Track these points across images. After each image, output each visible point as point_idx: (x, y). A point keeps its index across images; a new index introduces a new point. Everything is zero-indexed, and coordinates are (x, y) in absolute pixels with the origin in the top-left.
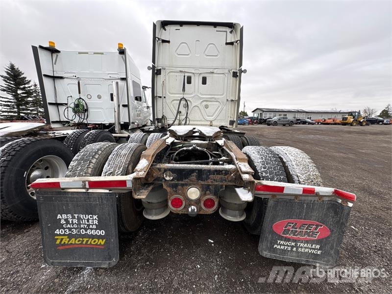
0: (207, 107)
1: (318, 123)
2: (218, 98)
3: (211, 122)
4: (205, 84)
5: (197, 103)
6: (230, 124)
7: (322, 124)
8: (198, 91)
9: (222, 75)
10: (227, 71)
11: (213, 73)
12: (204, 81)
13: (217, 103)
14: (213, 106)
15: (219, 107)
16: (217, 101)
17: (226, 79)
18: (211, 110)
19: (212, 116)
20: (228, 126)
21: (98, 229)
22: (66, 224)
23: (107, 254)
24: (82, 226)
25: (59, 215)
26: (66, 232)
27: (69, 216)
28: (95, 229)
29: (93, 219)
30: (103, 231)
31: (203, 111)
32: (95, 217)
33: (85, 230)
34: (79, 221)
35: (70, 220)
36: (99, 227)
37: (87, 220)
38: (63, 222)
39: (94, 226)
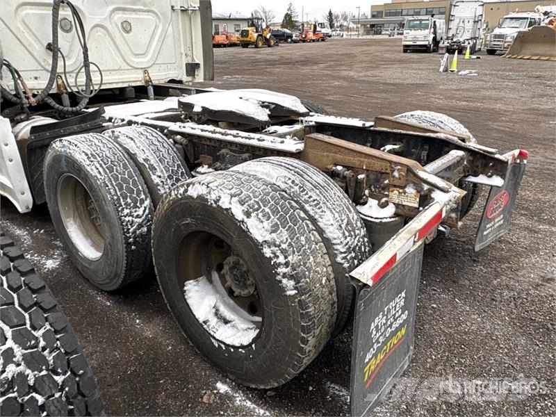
0: (127, 27)
2: (151, 3)
3: (146, 72)
5: (101, 16)
6: (188, 75)
13: (150, 16)
14: (142, 25)
15: (156, 27)
16: (148, 12)
18: (140, 35)
19: (144, 55)
20: (185, 78)
21: (403, 313)
22: (376, 335)
23: (406, 346)
24: (389, 323)
25: (373, 324)
26: (374, 350)
27: (381, 316)
28: (400, 316)
29: (400, 301)
30: (407, 312)
31: (119, 40)
32: (403, 294)
33: (390, 326)
34: (387, 315)
35: (379, 324)
36: (404, 309)
37: (395, 306)
38: (374, 333)
39: (400, 312)
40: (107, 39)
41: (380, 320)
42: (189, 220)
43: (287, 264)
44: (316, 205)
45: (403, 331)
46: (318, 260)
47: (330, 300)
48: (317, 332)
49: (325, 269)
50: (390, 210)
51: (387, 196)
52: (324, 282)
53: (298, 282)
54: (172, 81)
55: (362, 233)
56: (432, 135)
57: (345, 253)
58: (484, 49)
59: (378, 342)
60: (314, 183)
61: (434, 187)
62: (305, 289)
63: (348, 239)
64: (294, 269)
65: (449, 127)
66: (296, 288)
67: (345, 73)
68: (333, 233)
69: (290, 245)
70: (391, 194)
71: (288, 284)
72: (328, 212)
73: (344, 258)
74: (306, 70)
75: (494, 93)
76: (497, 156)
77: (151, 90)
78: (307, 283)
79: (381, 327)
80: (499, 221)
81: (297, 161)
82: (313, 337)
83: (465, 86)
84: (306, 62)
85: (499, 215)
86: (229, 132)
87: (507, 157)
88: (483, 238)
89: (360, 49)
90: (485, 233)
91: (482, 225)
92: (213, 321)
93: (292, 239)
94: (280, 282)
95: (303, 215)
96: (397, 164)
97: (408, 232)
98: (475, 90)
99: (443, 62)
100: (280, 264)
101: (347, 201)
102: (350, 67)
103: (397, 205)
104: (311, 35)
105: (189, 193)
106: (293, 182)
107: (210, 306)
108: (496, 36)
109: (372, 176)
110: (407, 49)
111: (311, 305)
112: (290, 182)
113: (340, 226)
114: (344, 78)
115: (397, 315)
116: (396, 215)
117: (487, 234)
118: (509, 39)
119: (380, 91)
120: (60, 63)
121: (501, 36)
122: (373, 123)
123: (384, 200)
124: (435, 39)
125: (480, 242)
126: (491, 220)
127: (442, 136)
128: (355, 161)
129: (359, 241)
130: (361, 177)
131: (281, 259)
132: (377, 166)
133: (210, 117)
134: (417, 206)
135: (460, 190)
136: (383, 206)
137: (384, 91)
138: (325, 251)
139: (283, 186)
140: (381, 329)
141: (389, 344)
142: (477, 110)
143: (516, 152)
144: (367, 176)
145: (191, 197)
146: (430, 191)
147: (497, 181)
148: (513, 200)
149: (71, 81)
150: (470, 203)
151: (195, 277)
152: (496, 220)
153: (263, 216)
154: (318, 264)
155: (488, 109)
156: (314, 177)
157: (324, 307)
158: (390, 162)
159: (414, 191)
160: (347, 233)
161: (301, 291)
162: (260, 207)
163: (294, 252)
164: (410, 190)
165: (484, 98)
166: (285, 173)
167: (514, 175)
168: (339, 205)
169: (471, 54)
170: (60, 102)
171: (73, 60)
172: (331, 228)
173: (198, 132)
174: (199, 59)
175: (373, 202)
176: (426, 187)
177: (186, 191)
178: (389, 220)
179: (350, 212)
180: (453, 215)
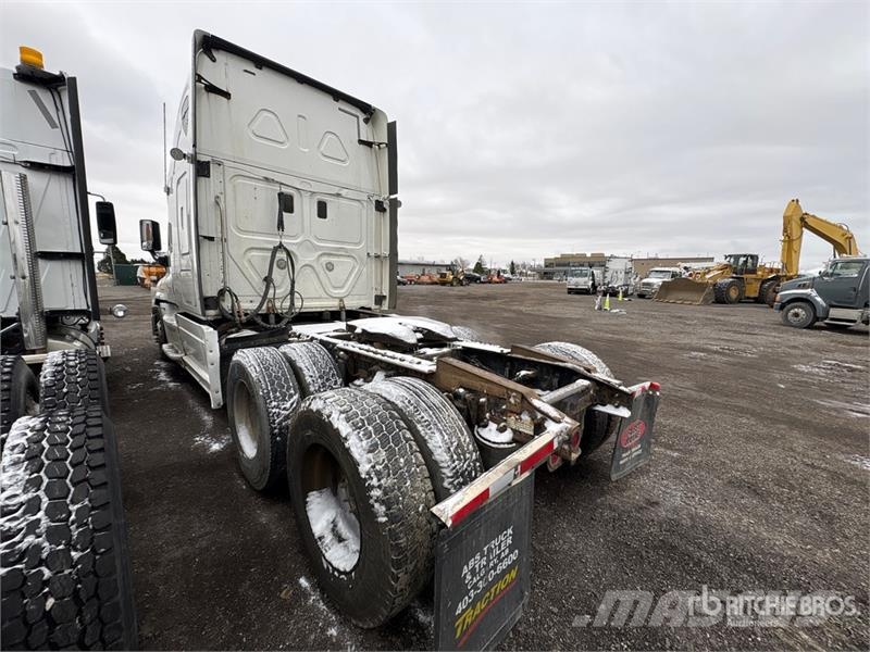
0: (330, 267)
1: (411, 281)
2: (352, 250)
3: (341, 300)
4: (325, 217)
5: (310, 258)
6: (376, 304)
7: (416, 283)
8: (311, 232)
9: (356, 204)
10: (364, 197)
11: (338, 195)
12: (322, 211)
13: (350, 260)
14: (343, 266)
15: (354, 268)
16: (349, 256)
17: (364, 211)
18: (339, 274)
19: (342, 287)
20: (373, 306)
21: (511, 552)
22: (472, 579)
23: (518, 591)
24: (491, 564)
25: (465, 567)
26: (470, 598)
27: (478, 557)
28: (507, 556)
29: (507, 538)
30: (517, 551)
31: (322, 276)
32: (510, 531)
33: (494, 568)
34: (488, 556)
35: (477, 566)
36: (511, 549)
37: (500, 545)
38: (469, 577)
39: (507, 551)
40: (313, 276)
41: (477, 562)
42: (310, 433)
43: (379, 487)
44: (427, 426)
45: (513, 574)
46: (417, 485)
47: (427, 530)
48: (411, 567)
49: (424, 495)
50: (507, 436)
51: (505, 421)
52: (420, 509)
53: (388, 509)
54: (363, 308)
55: (474, 457)
56: (561, 364)
57: (452, 477)
58: (635, 294)
59: (475, 587)
60: (429, 403)
61: (547, 416)
62: (396, 517)
63: (457, 462)
64: (385, 493)
65: (584, 357)
66: (386, 515)
67: (515, 308)
68: (441, 455)
69: (386, 467)
70: (509, 419)
71: (380, 509)
72: (437, 434)
73: (451, 483)
74: (485, 304)
75: (638, 329)
76: (622, 388)
77: (344, 315)
78: (399, 509)
79: (480, 570)
80: (636, 451)
81: (420, 382)
82: (406, 573)
83: (613, 322)
84: (487, 298)
85: (636, 445)
86: (379, 351)
87: (636, 389)
88: (619, 468)
89: (534, 290)
90: (621, 462)
91: (617, 453)
92: (329, 538)
93: (389, 460)
94: (373, 506)
95: (408, 435)
96: (513, 391)
97: (508, 465)
98: (622, 325)
99: (598, 301)
100: (373, 487)
101: (461, 423)
102: (522, 303)
103: (514, 431)
104: (495, 279)
105: (311, 407)
106: (409, 402)
107: (328, 520)
108: (644, 284)
109: (492, 400)
110: (570, 291)
111: (402, 535)
112: (406, 402)
113: (449, 448)
114: (514, 311)
115: (503, 555)
116: (514, 440)
117: (624, 464)
118: (655, 287)
119: (541, 322)
120: (271, 291)
121: (648, 284)
122: (509, 350)
123: (502, 424)
124: (593, 284)
125: (617, 471)
126: (626, 450)
127: (569, 365)
128: (477, 385)
129: (469, 465)
130: (482, 400)
131: (375, 482)
132: (496, 391)
133: (368, 338)
134: (532, 433)
135: (574, 422)
136: (502, 430)
137: (544, 323)
138: (427, 474)
139: (400, 405)
140: (479, 573)
141: (493, 590)
142: (620, 341)
143: (647, 384)
144: (488, 400)
145: (312, 410)
146: (543, 420)
147: (624, 412)
148: (650, 430)
149: (278, 304)
150: (608, 429)
151: (319, 489)
152: (633, 450)
153: (364, 435)
154: (415, 489)
155: (630, 341)
156: (432, 398)
157: (419, 538)
158: (508, 389)
159: (529, 419)
160: (455, 457)
161: (392, 519)
162: (364, 425)
163: (389, 475)
164: (525, 417)
165: (629, 332)
166: (403, 393)
167: (649, 405)
168: (451, 428)
169: (624, 297)
170: (267, 321)
171: (282, 290)
172: (439, 451)
173: (356, 350)
174: (386, 293)
175: (493, 426)
176: (539, 416)
177: (310, 404)
178: (506, 446)
179: (463, 434)
180: (566, 447)
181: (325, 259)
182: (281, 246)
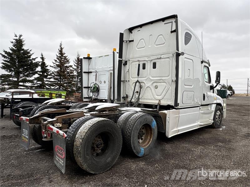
0: (156, 87)
2: (165, 80)
3: (160, 101)
4: (155, 68)
8: (150, 75)
9: (168, 59)
10: (171, 55)
11: (160, 58)
12: (154, 66)
13: (164, 84)
14: (162, 86)
16: (164, 82)
17: (171, 62)
18: (160, 89)
19: (160, 95)
31: (153, 91)
152: (60, 159)
181: (155, 84)
182: (138, 81)
